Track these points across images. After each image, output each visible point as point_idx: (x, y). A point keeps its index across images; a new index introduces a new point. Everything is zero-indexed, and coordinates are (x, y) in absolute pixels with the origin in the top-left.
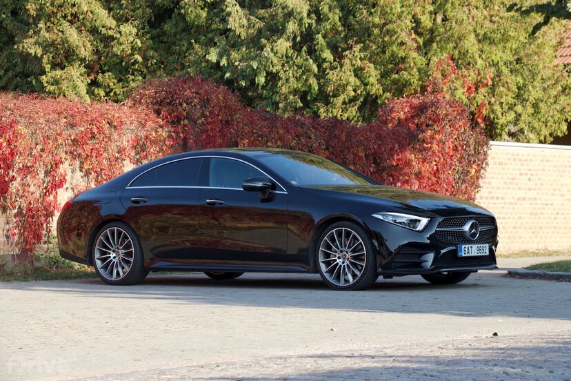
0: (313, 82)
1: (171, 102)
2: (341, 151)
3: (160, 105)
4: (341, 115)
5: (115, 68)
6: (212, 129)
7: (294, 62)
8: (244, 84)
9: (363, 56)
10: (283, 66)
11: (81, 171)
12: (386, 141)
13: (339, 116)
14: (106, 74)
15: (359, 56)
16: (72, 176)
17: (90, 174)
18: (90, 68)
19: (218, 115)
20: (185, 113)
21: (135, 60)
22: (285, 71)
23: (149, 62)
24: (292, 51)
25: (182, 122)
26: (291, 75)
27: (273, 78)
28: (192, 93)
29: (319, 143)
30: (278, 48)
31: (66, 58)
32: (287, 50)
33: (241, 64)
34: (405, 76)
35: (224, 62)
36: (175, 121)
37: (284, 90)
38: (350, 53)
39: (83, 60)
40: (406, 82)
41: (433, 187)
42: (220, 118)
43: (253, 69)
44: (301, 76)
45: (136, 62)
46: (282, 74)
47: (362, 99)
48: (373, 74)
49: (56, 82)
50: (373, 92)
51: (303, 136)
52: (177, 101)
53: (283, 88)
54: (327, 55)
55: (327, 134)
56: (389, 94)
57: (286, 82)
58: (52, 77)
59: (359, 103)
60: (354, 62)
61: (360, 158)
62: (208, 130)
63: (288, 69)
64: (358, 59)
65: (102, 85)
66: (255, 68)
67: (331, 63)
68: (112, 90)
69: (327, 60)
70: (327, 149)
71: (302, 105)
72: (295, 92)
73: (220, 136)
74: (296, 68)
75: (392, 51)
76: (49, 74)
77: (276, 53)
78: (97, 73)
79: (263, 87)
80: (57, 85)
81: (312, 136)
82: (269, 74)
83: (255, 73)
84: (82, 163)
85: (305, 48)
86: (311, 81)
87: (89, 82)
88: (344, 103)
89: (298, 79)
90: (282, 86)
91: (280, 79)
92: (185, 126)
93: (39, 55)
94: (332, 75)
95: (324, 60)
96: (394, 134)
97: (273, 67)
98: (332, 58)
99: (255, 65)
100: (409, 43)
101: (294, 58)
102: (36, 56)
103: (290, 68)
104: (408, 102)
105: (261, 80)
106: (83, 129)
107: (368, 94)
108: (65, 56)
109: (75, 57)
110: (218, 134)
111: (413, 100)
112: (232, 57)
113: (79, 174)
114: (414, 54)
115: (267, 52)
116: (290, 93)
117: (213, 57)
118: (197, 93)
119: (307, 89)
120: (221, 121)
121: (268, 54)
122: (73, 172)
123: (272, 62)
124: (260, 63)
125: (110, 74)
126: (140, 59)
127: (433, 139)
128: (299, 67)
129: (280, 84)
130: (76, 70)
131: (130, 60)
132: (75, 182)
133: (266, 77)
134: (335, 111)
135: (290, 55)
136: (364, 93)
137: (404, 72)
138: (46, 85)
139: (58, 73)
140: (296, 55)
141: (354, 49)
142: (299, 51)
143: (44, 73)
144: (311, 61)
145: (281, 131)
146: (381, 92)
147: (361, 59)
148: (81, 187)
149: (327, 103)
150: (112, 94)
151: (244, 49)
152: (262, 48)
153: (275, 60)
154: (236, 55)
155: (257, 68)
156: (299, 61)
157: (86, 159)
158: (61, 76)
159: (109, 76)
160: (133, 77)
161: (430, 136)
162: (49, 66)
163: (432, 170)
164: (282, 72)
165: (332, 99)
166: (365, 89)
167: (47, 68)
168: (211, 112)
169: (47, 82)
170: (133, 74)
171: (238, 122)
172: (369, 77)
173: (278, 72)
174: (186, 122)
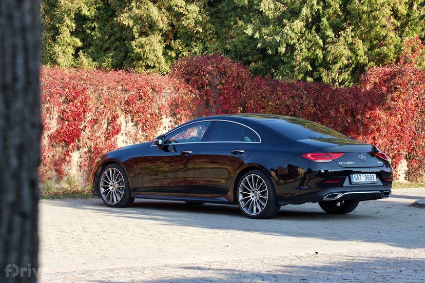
0: (320, 53)
1: (198, 73)
2: (326, 108)
3: (190, 75)
4: (338, 78)
5: (184, 36)
6: (227, 93)
7: (306, 38)
8: (270, 53)
9: (353, 35)
10: (298, 40)
11: (132, 122)
12: (362, 100)
13: (336, 78)
14: (177, 41)
15: (350, 35)
16: (126, 126)
17: (139, 124)
18: (165, 36)
19: (232, 83)
20: (207, 82)
21: (197, 31)
22: (299, 44)
23: (208, 32)
24: (305, 29)
25: (205, 88)
26: (303, 47)
27: (291, 48)
28: (213, 67)
29: (309, 102)
30: (294, 27)
31: (150, 28)
32: (301, 28)
33: (269, 38)
34: (385, 50)
35: (257, 35)
36: (201, 88)
37: (299, 58)
38: (344, 33)
39: (161, 30)
40: (386, 54)
41: (398, 133)
42: (233, 85)
43: (277, 42)
44: (311, 47)
45: (198, 32)
46: (297, 45)
47: (353, 66)
48: (361, 48)
49: (142, 46)
50: (361, 61)
51: (297, 97)
52: (202, 73)
53: (298, 57)
54: (330, 33)
55: (315, 95)
56: (372, 63)
57: (301, 52)
58: (139, 43)
59: (351, 69)
60: (347, 39)
61: (341, 113)
62: (224, 94)
63: (302, 42)
64: (350, 37)
65: (173, 49)
66: (278, 41)
67: (333, 39)
68: (181, 52)
69: (330, 36)
70: (315, 106)
71: (311, 69)
72: (307, 59)
73: (233, 98)
74: (307, 42)
75: (376, 31)
76: (138, 40)
77: (293, 31)
78: (171, 40)
79: (284, 55)
80: (143, 48)
81: (304, 97)
82: (288, 45)
83: (279, 44)
84: (133, 117)
85: (314, 27)
86: (317, 52)
87: (164, 46)
88: (340, 69)
89: (309, 49)
90: (297, 54)
91: (296, 49)
92: (207, 90)
93: (131, 26)
94: (331, 49)
95: (328, 37)
96: (369, 95)
97: (291, 40)
98: (334, 35)
99: (278, 39)
100: (389, 26)
101: (306, 34)
102: (128, 26)
103: (303, 41)
104: (383, 70)
105: (282, 50)
106: (133, 93)
107: (358, 63)
108: (149, 28)
109: (156, 28)
110: (232, 97)
111: (387, 69)
112: (262, 32)
113: (131, 124)
114: (392, 34)
115: (287, 29)
116: (303, 60)
117: (249, 32)
118: (217, 67)
119: (315, 58)
120: (234, 87)
121: (288, 31)
122: (127, 122)
123: (291, 37)
124: (282, 38)
125: (180, 40)
126: (201, 30)
127: (399, 98)
128: (310, 41)
129: (296, 53)
130: (156, 37)
131: (194, 31)
132: (128, 129)
133: (286, 47)
134: (333, 74)
135: (303, 32)
136: (355, 61)
137: (385, 47)
138: (135, 48)
139: (143, 39)
140: (307, 32)
141: (347, 30)
142: (310, 29)
143: (133, 39)
144: (318, 37)
145: (280, 93)
146: (367, 61)
147: (352, 37)
148: (132, 133)
149: (328, 69)
150: (180, 55)
151: (271, 26)
152: (283, 26)
153: (293, 35)
154: (266, 30)
155: (280, 41)
156: (309, 37)
157: (135, 113)
158: (146, 42)
159: (179, 42)
160: (196, 44)
161: (397, 96)
162: (138, 34)
163: (398, 121)
164: (297, 44)
165: (331, 66)
166: (356, 59)
167: (137, 35)
168: (226, 81)
169: (136, 46)
170: (195, 42)
171: (247, 88)
172: (359, 50)
173: (294, 44)
174: (208, 88)
